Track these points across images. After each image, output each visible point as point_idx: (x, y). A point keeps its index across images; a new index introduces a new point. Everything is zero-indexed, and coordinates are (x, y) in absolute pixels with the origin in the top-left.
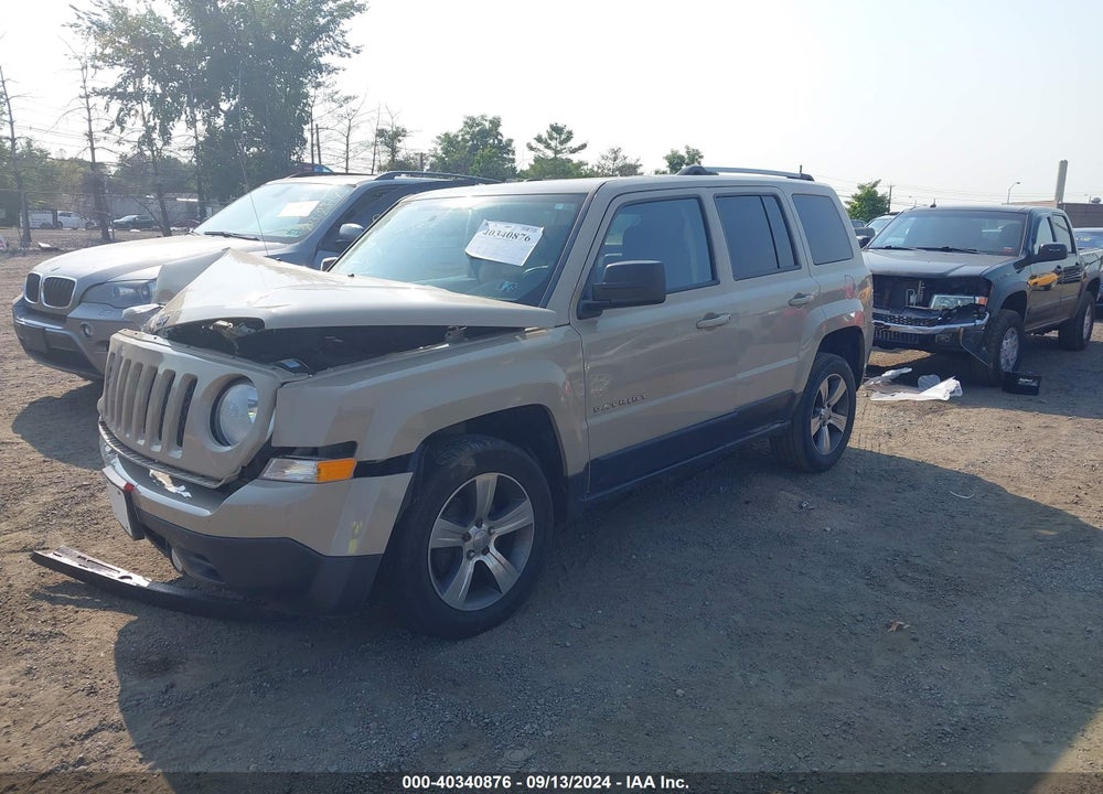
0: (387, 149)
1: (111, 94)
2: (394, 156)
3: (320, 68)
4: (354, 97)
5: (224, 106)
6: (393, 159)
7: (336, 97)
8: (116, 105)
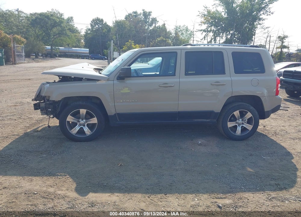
0: (280, 42)
1: (204, 31)
2: (282, 44)
3: (260, 19)
4: (269, 27)
5: (231, 32)
6: (282, 45)
7: (264, 27)
8: (204, 33)
